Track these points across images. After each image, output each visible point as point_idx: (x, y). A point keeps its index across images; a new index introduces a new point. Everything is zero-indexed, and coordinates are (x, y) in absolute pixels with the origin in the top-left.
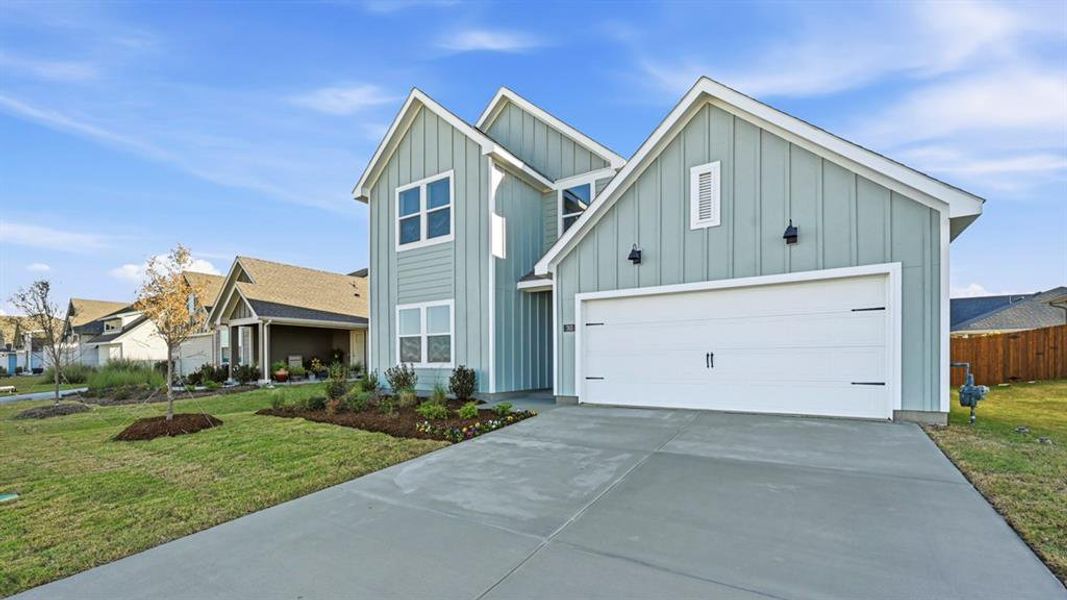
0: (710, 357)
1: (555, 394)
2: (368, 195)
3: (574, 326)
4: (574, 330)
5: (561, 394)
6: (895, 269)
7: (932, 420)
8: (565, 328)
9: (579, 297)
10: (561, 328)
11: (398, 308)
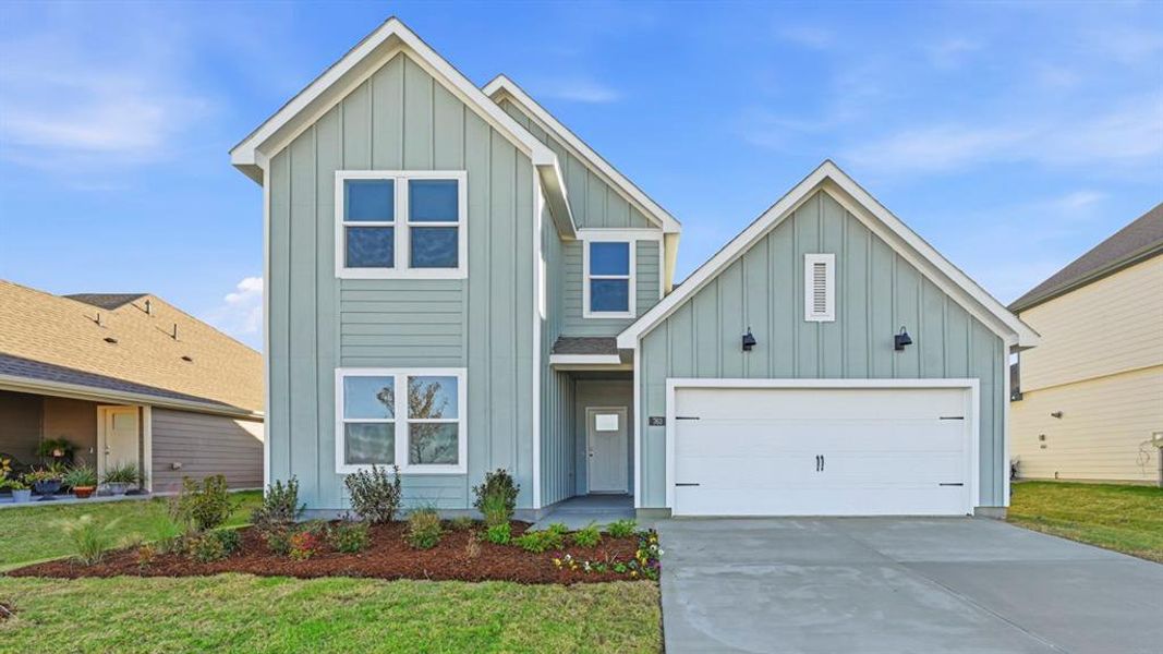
0: (820, 459)
1: (637, 505)
2: (265, 166)
3: (664, 419)
4: (664, 424)
5: (646, 506)
6: (975, 383)
7: (996, 513)
8: (652, 421)
9: (671, 383)
10: (646, 421)
11: (340, 374)
